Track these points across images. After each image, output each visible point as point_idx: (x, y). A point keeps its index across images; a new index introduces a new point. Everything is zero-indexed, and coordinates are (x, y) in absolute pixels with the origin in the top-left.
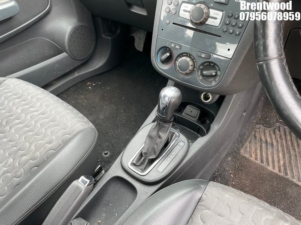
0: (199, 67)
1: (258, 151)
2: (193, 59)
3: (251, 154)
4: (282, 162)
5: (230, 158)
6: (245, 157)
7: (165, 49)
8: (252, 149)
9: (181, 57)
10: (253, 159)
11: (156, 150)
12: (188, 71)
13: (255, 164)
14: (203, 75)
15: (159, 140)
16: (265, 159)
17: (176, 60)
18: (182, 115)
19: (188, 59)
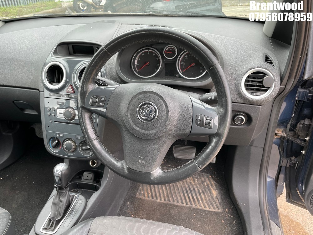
0: (79, 145)
1: (149, 191)
2: (74, 141)
3: (145, 195)
4: (165, 194)
5: (129, 203)
6: (140, 199)
7: (54, 138)
8: (144, 191)
9: (65, 142)
10: (146, 198)
11: (61, 212)
12: (72, 150)
13: (148, 201)
14: (83, 150)
15: (61, 204)
16: (154, 196)
17: (63, 144)
18: (82, 181)
19: (70, 142)
